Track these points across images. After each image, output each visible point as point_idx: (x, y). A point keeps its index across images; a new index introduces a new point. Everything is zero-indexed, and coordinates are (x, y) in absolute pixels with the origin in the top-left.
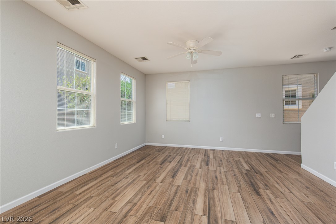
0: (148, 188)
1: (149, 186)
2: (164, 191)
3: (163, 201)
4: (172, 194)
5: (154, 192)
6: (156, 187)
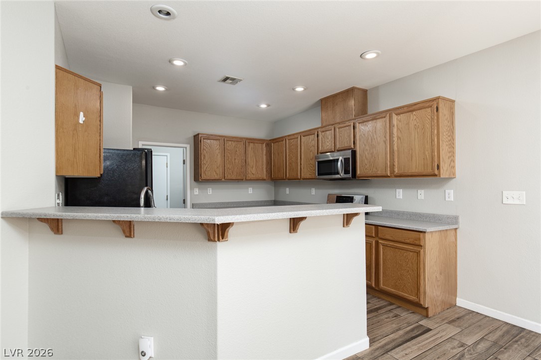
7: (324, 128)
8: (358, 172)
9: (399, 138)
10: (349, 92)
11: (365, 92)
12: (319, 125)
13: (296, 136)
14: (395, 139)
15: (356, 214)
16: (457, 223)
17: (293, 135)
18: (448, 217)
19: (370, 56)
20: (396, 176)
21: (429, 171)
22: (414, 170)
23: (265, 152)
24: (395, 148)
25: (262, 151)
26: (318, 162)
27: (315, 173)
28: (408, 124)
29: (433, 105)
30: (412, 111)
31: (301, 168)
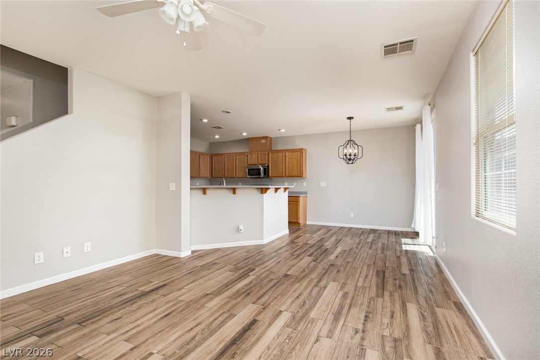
0: (305, 302)
1: (303, 305)
2: (279, 297)
3: (284, 286)
4: (270, 292)
5: (294, 297)
6: (291, 304)
7: (251, 153)
8: (270, 175)
9: (288, 162)
10: (266, 138)
11: (271, 138)
12: (248, 151)
13: (233, 154)
14: (287, 162)
15: (280, 188)
16: (307, 194)
17: (230, 153)
18: (304, 192)
19: (282, 131)
20: (287, 177)
21: (299, 175)
22: (294, 174)
23: (208, 161)
24: (287, 166)
25: (207, 160)
26: (249, 170)
27: (246, 174)
28: (292, 157)
29: (301, 151)
30: (294, 152)
31: (236, 172)
